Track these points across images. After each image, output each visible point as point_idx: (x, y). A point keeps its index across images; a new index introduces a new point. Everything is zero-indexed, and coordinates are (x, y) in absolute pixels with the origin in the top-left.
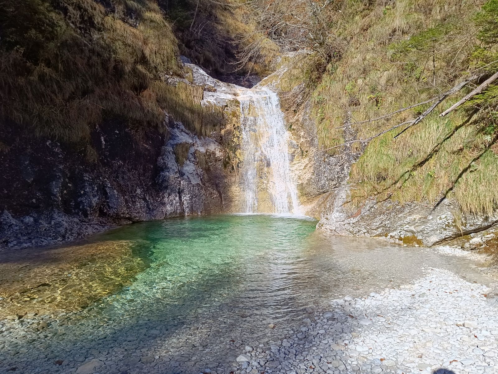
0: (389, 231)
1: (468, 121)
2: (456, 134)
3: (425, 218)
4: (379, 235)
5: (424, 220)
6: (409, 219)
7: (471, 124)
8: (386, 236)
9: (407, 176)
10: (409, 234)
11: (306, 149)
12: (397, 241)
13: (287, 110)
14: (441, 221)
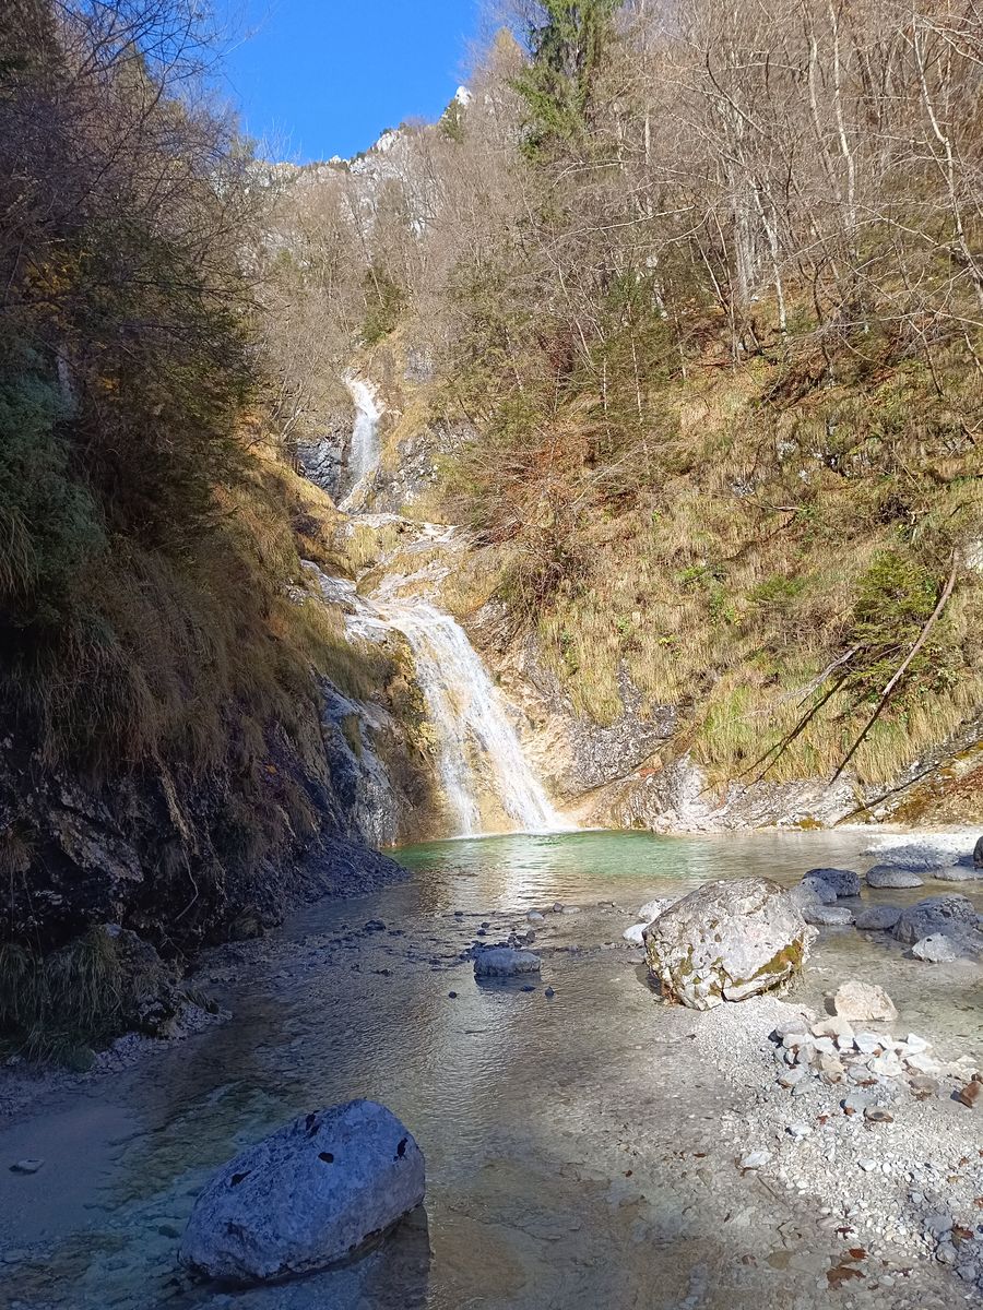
0: (776, 818)
1: (838, 685)
2: (829, 700)
3: (820, 796)
4: (764, 825)
5: (819, 799)
6: (802, 799)
7: (843, 689)
8: (774, 824)
9: (778, 750)
10: (804, 817)
11: (541, 717)
12: (793, 827)
13: (483, 649)
14: (839, 797)
